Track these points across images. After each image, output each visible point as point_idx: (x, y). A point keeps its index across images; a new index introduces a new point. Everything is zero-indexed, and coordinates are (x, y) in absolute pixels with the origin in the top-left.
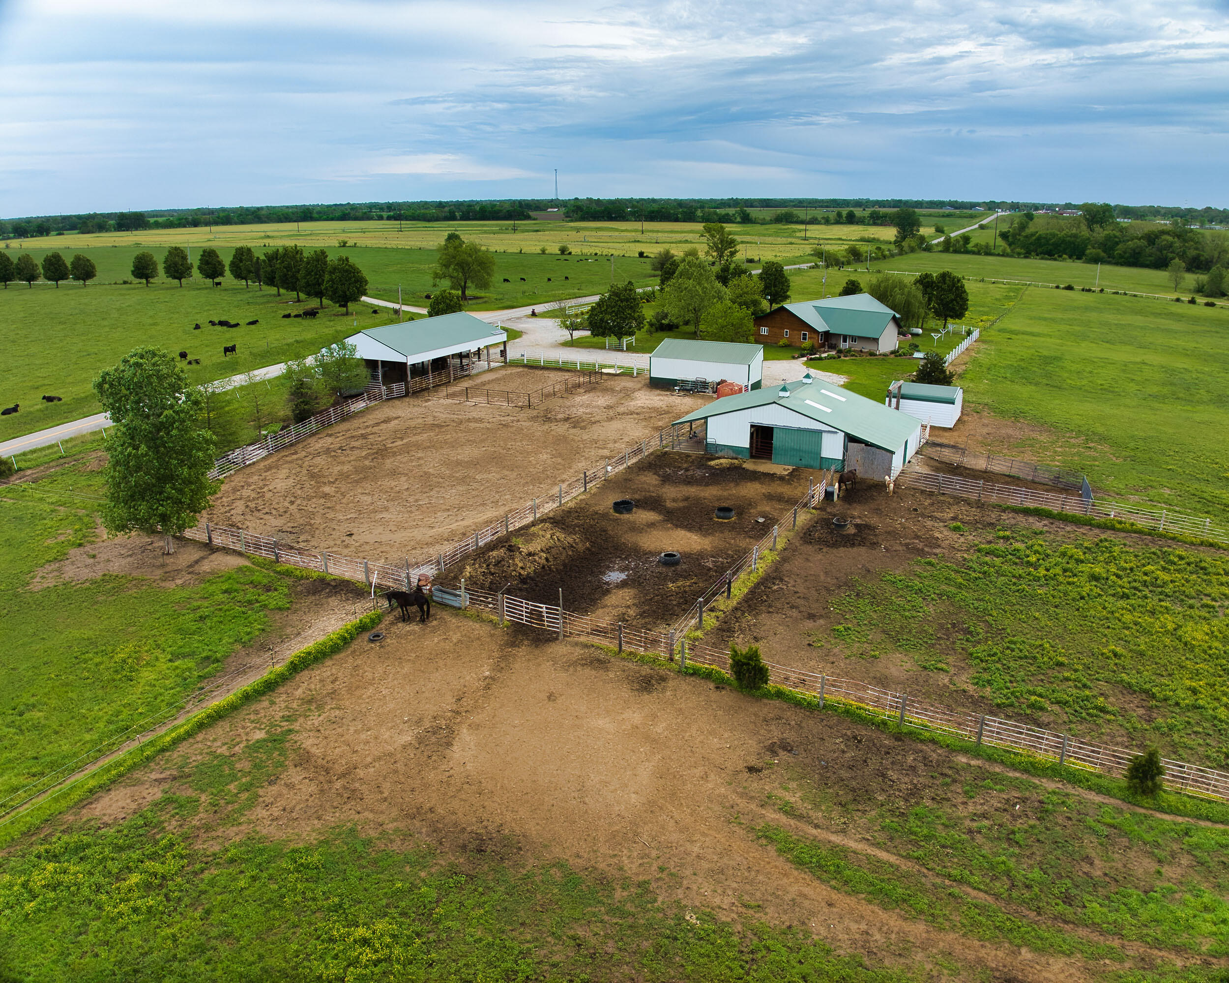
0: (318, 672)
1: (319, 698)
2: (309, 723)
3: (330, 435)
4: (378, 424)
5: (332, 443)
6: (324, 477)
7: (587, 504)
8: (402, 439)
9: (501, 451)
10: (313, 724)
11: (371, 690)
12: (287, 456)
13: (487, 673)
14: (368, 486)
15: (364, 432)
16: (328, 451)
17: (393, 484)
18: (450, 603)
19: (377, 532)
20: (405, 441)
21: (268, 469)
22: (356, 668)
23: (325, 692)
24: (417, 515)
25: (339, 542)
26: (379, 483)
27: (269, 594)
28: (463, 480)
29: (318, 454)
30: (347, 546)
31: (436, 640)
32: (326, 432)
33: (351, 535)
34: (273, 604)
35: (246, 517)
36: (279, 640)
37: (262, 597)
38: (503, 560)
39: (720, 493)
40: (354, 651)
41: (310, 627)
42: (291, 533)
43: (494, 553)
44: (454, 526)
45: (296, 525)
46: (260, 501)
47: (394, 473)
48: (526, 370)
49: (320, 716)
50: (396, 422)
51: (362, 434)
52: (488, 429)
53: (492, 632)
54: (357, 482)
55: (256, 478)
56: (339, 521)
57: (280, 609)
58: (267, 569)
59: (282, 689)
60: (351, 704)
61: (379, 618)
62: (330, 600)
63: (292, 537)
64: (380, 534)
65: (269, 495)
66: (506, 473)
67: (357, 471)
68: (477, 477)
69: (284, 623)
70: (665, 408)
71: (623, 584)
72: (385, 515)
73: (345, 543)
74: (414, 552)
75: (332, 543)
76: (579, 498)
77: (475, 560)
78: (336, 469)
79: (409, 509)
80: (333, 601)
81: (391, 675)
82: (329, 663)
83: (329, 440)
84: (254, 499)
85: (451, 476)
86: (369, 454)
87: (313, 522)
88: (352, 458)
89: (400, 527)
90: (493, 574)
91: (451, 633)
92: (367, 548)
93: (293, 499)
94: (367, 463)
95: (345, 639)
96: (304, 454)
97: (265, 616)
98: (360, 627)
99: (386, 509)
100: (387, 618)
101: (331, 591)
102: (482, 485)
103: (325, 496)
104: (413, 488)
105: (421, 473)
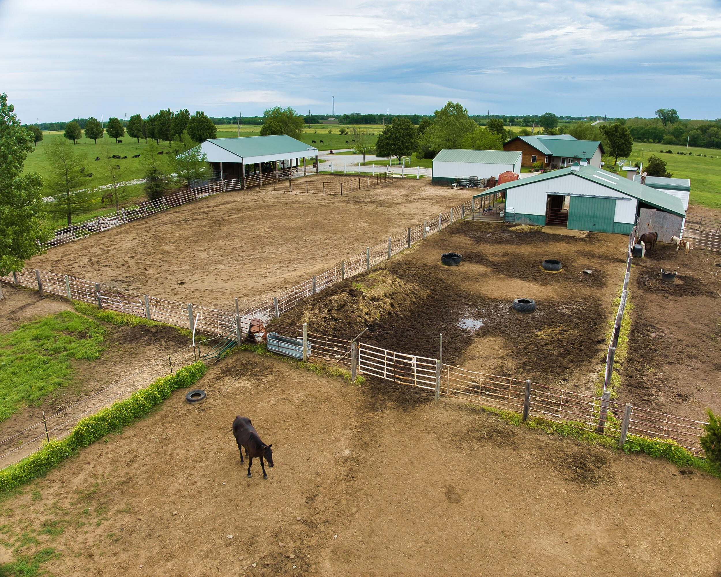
0: (112, 447)
1: (104, 490)
2: (80, 539)
3: (178, 212)
4: (218, 205)
5: (178, 217)
6: (166, 238)
7: (413, 257)
8: (237, 214)
9: (323, 221)
10: (85, 542)
11: (181, 478)
12: (138, 225)
13: (347, 452)
14: (204, 245)
15: (206, 210)
16: (173, 222)
17: (228, 243)
18: (288, 352)
19: (209, 281)
20: (240, 215)
21: (118, 234)
22: (165, 441)
23: (115, 480)
24: (250, 267)
25: (169, 290)
26: (215, 243)
27: (82, 341)
28: (292, 240)
29: (165, 224)
30: (176, 294)
31: (273, 400)
32: (175, 210)
33: (182, 283)
34: (81, 352)
35: (86, 269)
36: (75, 399)
37: (73, 345)
38: (346, 304)
39: (534, 250)
40: (165, 416)
41: (116, 382)
42: (123, 281)
43: (336, 297)
44: (286, 276)
45: (130, 275)
46: (103, 257)
47: (229, 236)
48: (334, 176)
49: (98, 525)
50: (234, 204)
51: (204, 212)
52: (309, 207)
53: (344, 390)
54: (195, 242)
55: (106, 240)
56: (173, 272)
57: (88, 359)
58: (89, 315)
59: (56, 474)
60: (149, 504)
61: (202, 372)
62: (147, 348)
63: (124, 285)
64: (212, 282)
65: (112, 252)
66: (330, 235)
67: (196, 234)
68: (304, 238)
69: (88, 376)
70: (450, 196)
71: (484, 332)
72: (218, 267)
73: (176, 291)
74: (246, 298)
75: (161, 291)
76: (405, 252)
77: (314, 305)
78: (178, 234)
79: (242, 262)
80: (151, 350)
81: (211, 454)
82: (129, 432)
83: (176, 215)
84: (98, 255)
85: (280, 238)
86: (208, 224)
87: (147, 272)
88: (193, 226)
89: (232, 276)
90: (336, 320)
91: (291, 391)
92: (197, 295)
93: (134, 255)
94: (206, 229)
95: (155, 398)
96: (153, 223)
97: (69, 367)
98: (176, 383)
99: (220, 262)
100: (211, 371)
101: (150, 339)
102: (310, 243)
103: (164, 252)
104: (246, 246)
105: (254, 236)
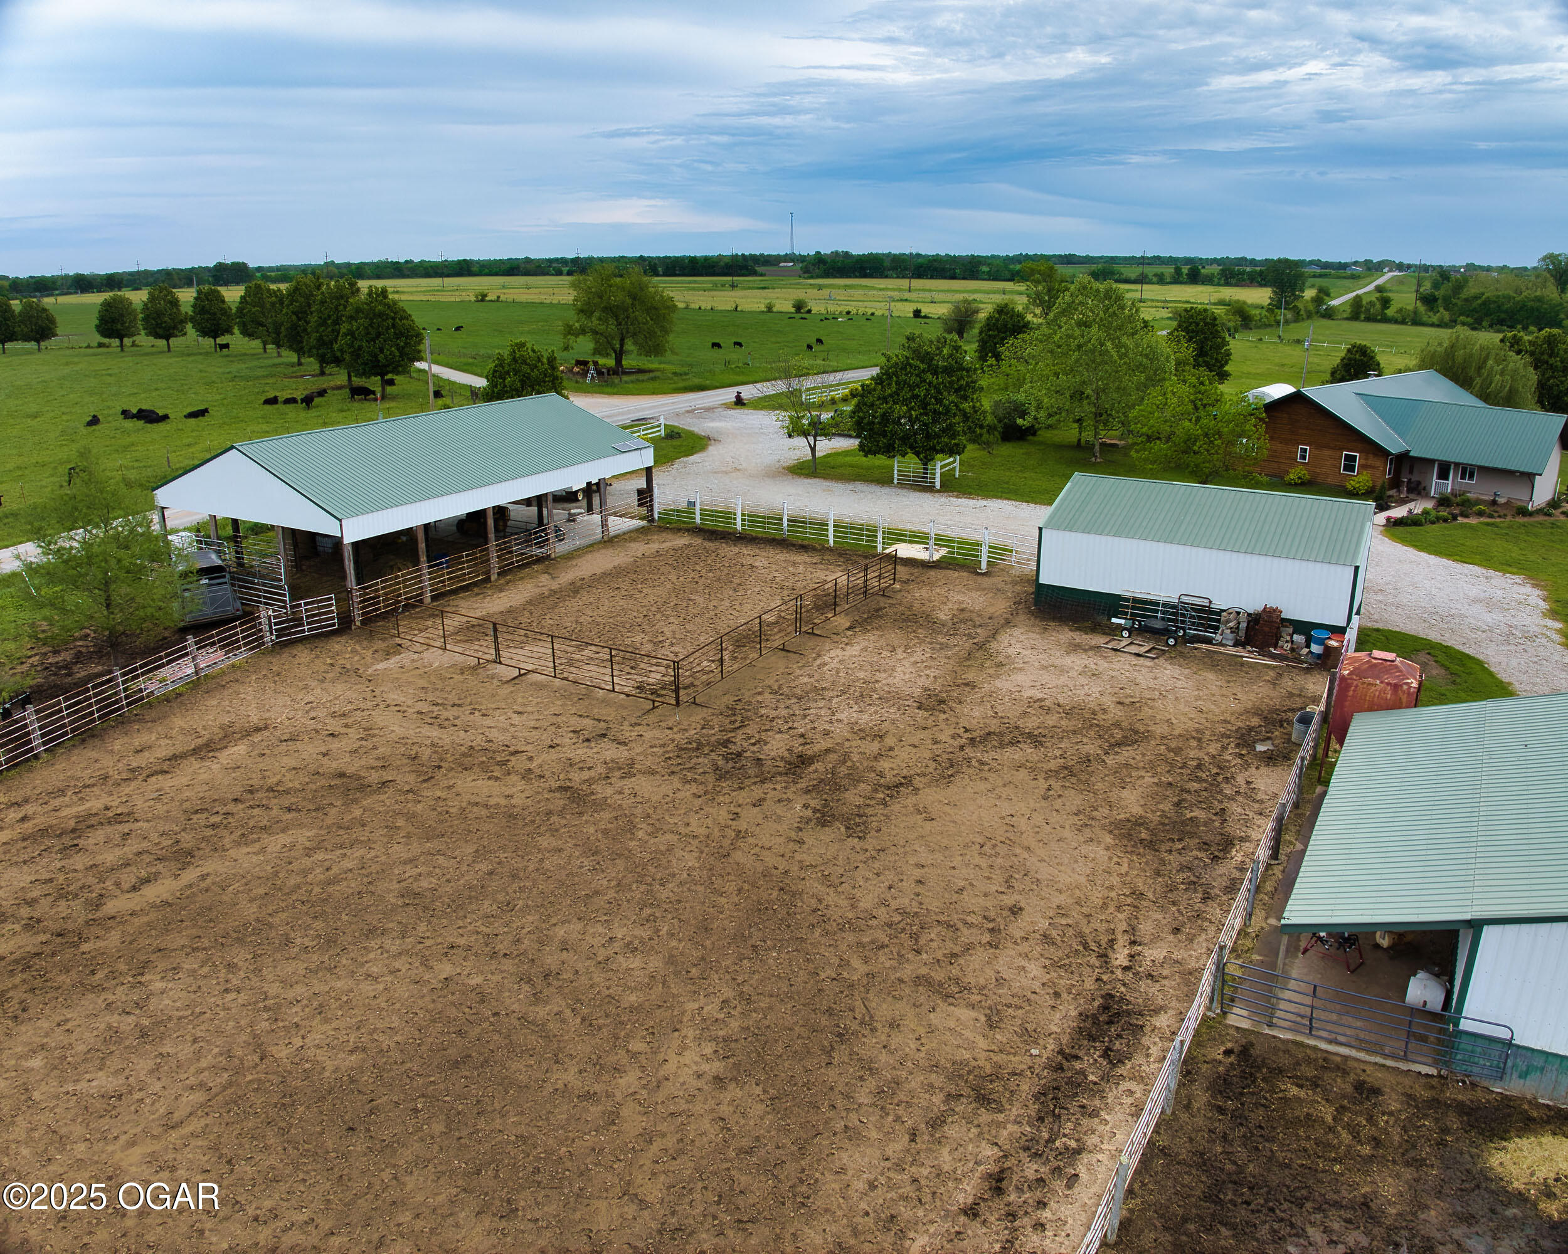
48: (698, 541)
